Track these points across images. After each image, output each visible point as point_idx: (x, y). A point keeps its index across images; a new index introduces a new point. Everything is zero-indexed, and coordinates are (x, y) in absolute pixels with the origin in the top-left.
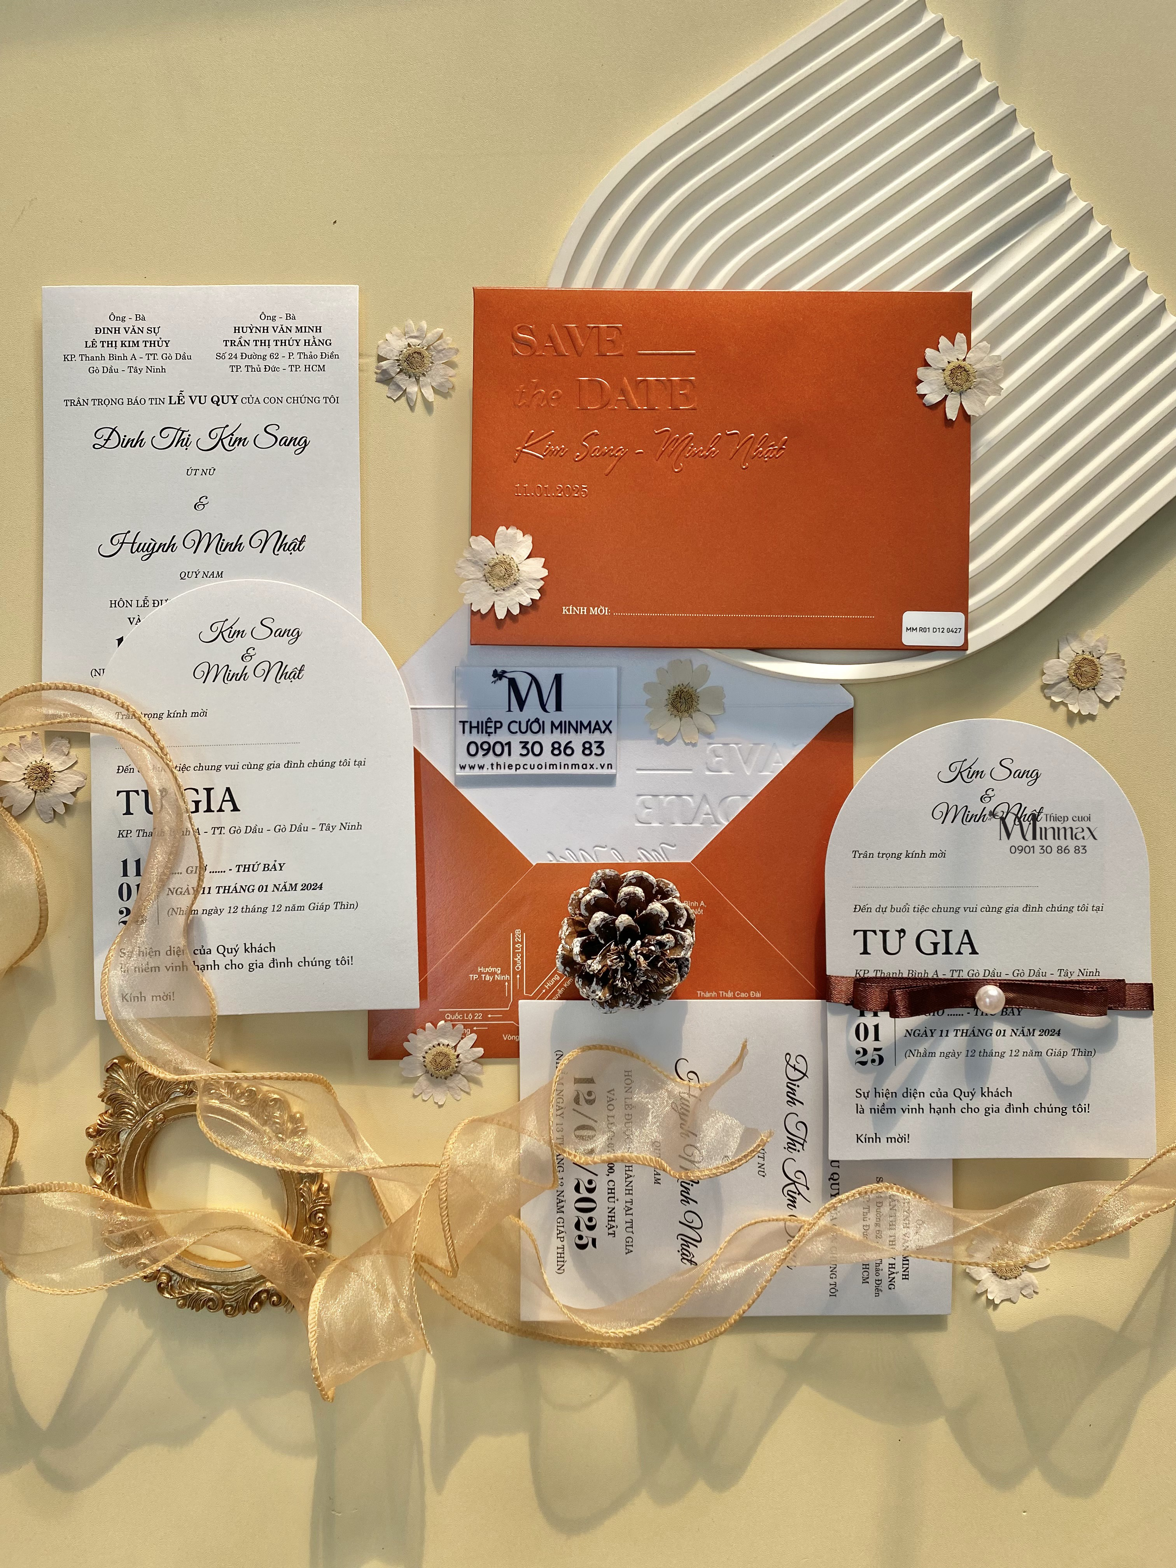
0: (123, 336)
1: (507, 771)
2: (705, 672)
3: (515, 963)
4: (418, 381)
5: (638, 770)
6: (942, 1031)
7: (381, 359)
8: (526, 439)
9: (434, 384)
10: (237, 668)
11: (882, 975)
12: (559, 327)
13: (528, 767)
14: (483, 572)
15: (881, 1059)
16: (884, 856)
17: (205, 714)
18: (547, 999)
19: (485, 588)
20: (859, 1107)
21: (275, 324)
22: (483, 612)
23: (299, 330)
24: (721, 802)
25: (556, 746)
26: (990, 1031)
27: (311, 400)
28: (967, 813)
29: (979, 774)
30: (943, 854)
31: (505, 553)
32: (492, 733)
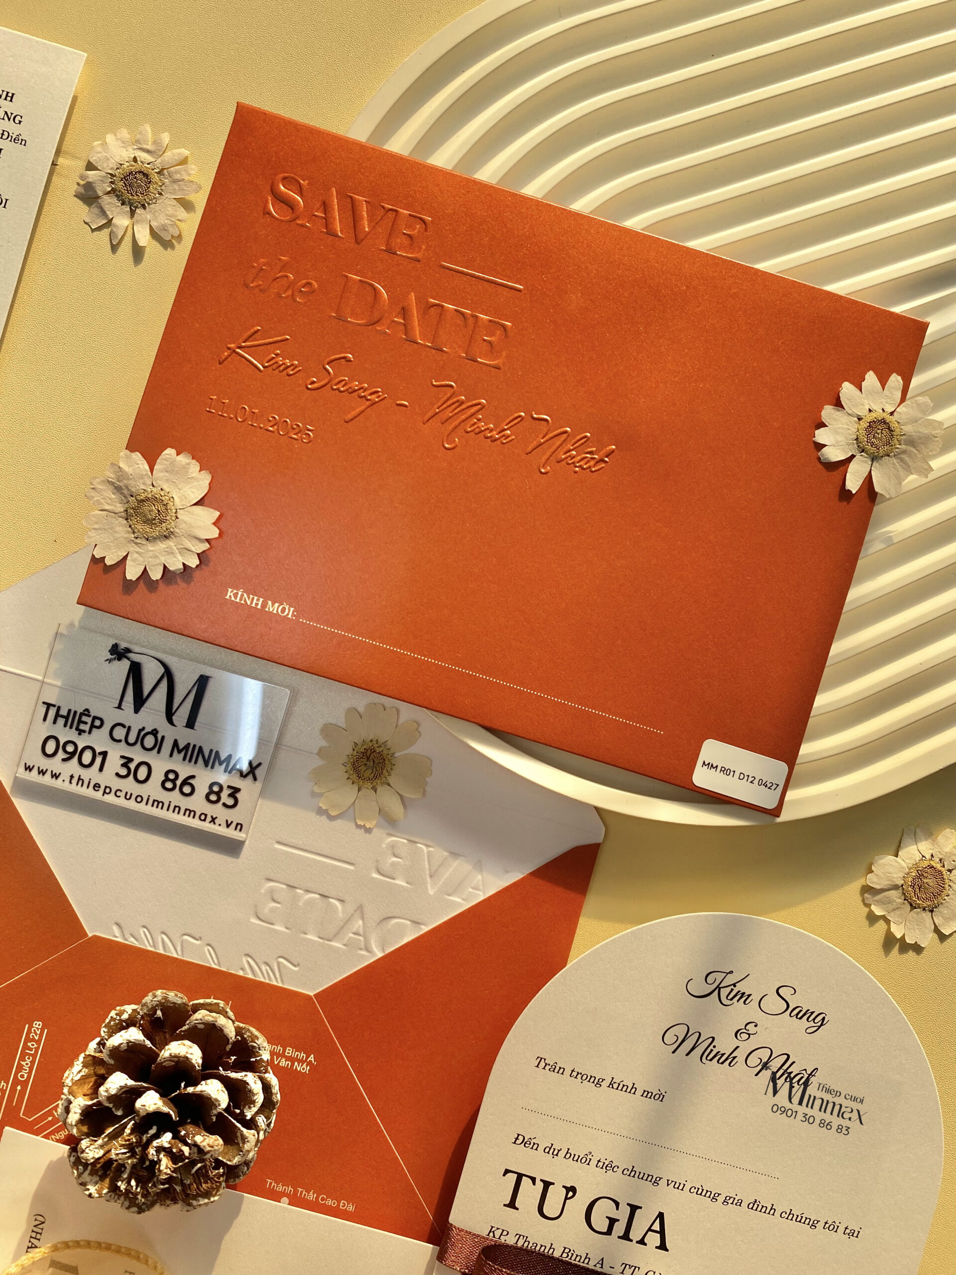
1: (90, 793)
2: (414, 733)
3: (20, 1068)
4: (132, 213)
5: (279, 843)
7: (90, 166)
8: (246, 336)
9: (154, 224)
12: (344, 196)
13: (122, 794)
14: (126, 505)
16: (579, 1076)
18: (44, 1137)
19: (121, 528)
22: (109, 562)
24: (381, 921)
25: (171, 776)
28: (711, 1047)
29: (744, 997)
30: (661, 1097)
31: (164, 487)
32: (84, 731)
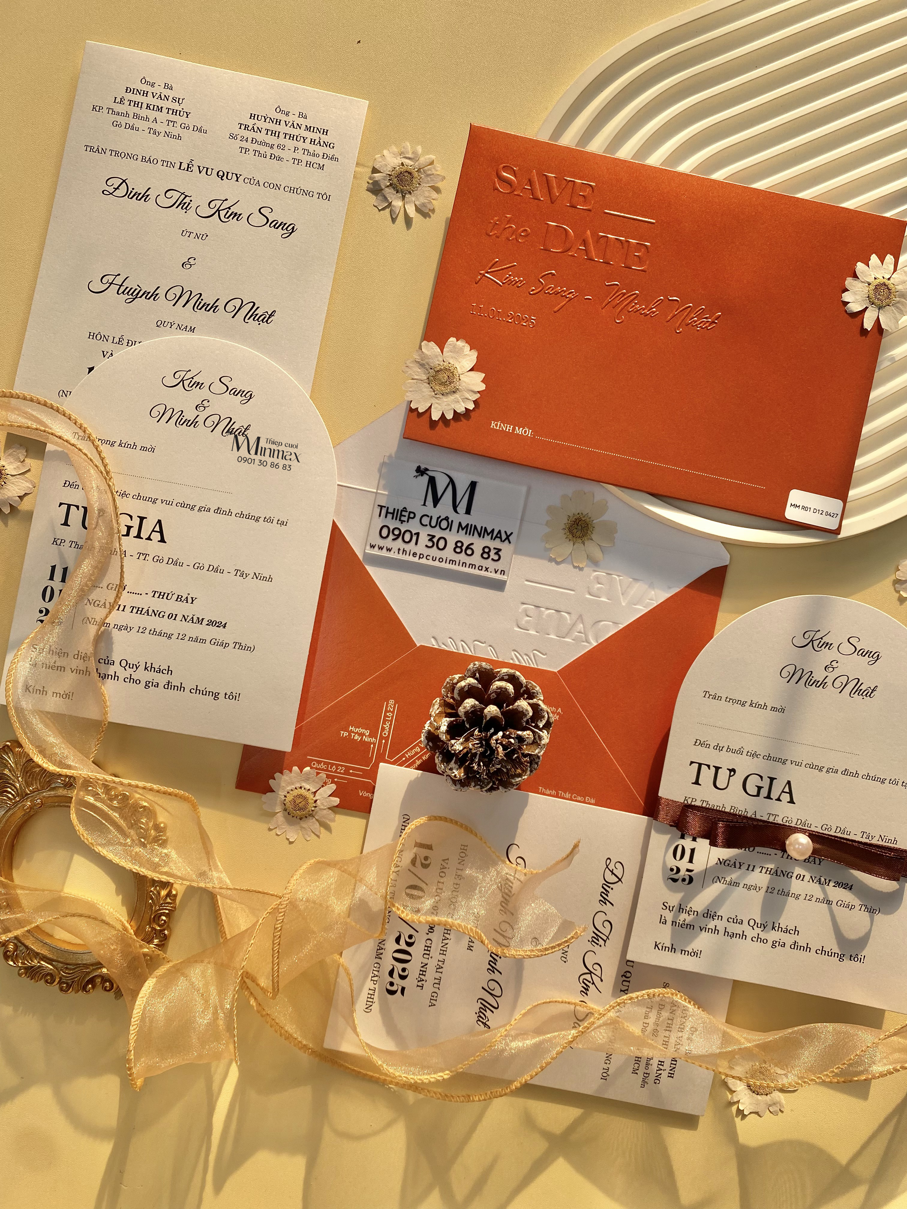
0: (149, 100)
1: (411, 558)
2: (603, 507)
3: (383, 729)
4: (403, 197)
5: (527, 581)
6: (749, 865)
7: (375, 171)
8: (490, 265)
9: (417, 203)
10: (190, 415)
11: (707, 806)
12: (541, 175)
13: (431, 558)
14: (428, 375)
15: (691, 880)
16: (731, 701)
17: (153, 450)
18: (405, 767)
19: (426, 390)
20: (663, 918)
21: (287, 119)
22: (421, 410)
23: (308, 129)
24: (594, 624)
25: (459, 544)
26: (791, 874)
27: (306, 193)
28: (811, 678)
29: (828, 645)
30: (783, 710)
31: (451, 362)
32: (405, 521)
